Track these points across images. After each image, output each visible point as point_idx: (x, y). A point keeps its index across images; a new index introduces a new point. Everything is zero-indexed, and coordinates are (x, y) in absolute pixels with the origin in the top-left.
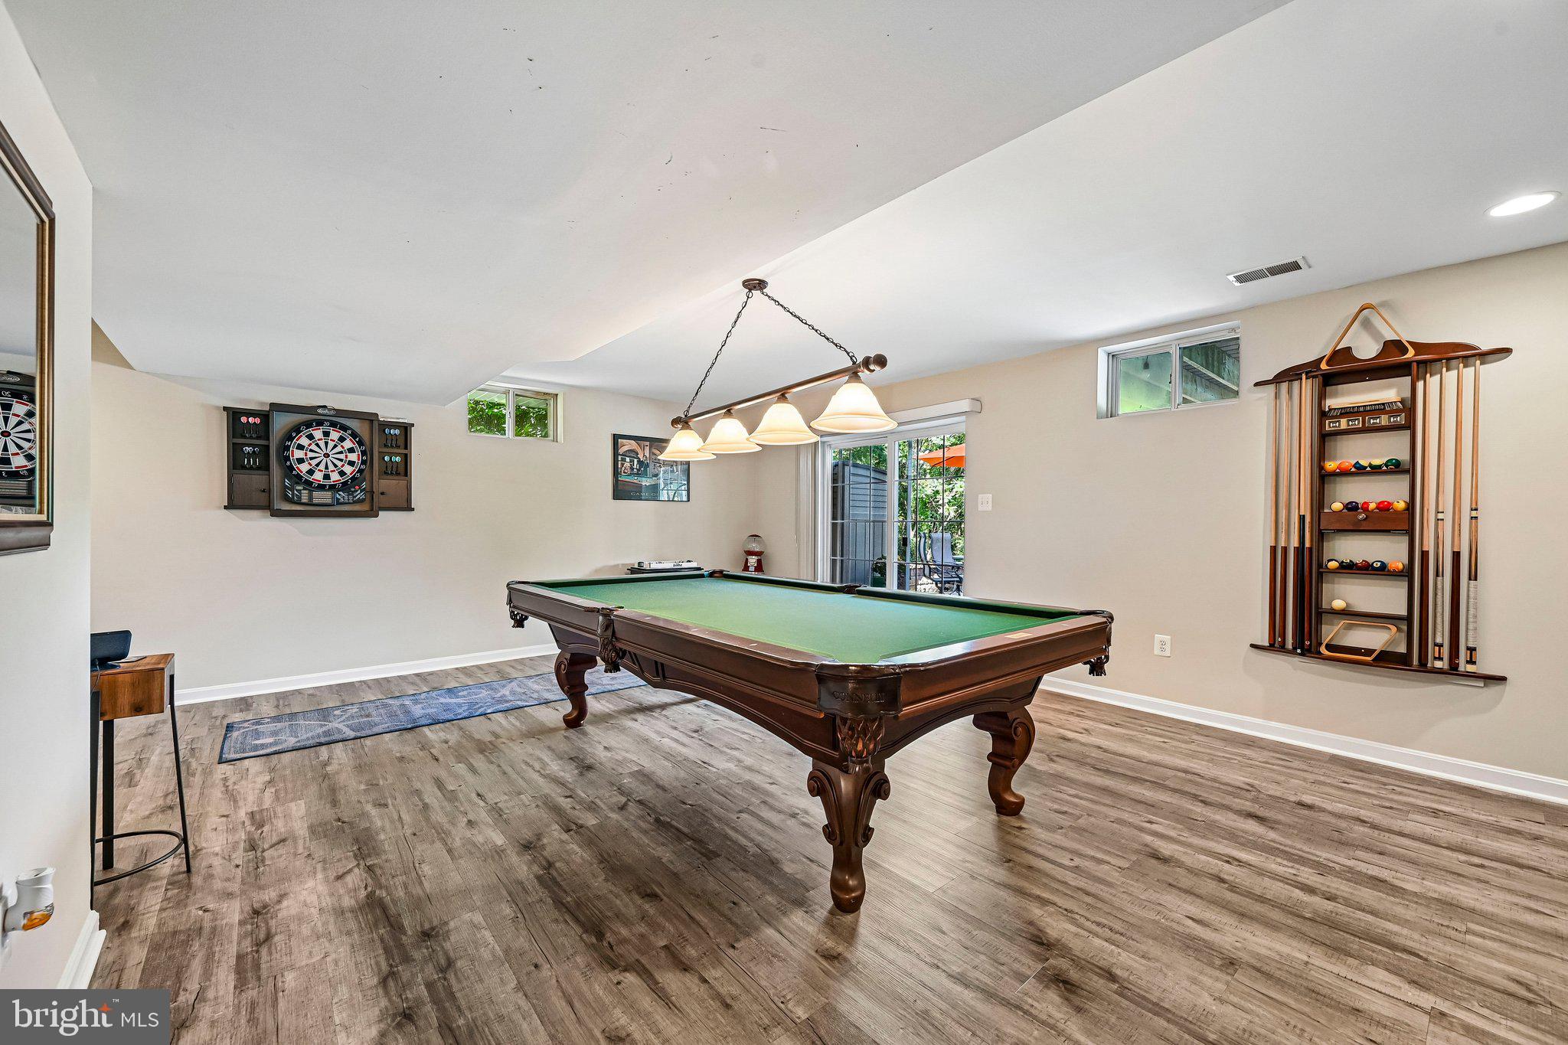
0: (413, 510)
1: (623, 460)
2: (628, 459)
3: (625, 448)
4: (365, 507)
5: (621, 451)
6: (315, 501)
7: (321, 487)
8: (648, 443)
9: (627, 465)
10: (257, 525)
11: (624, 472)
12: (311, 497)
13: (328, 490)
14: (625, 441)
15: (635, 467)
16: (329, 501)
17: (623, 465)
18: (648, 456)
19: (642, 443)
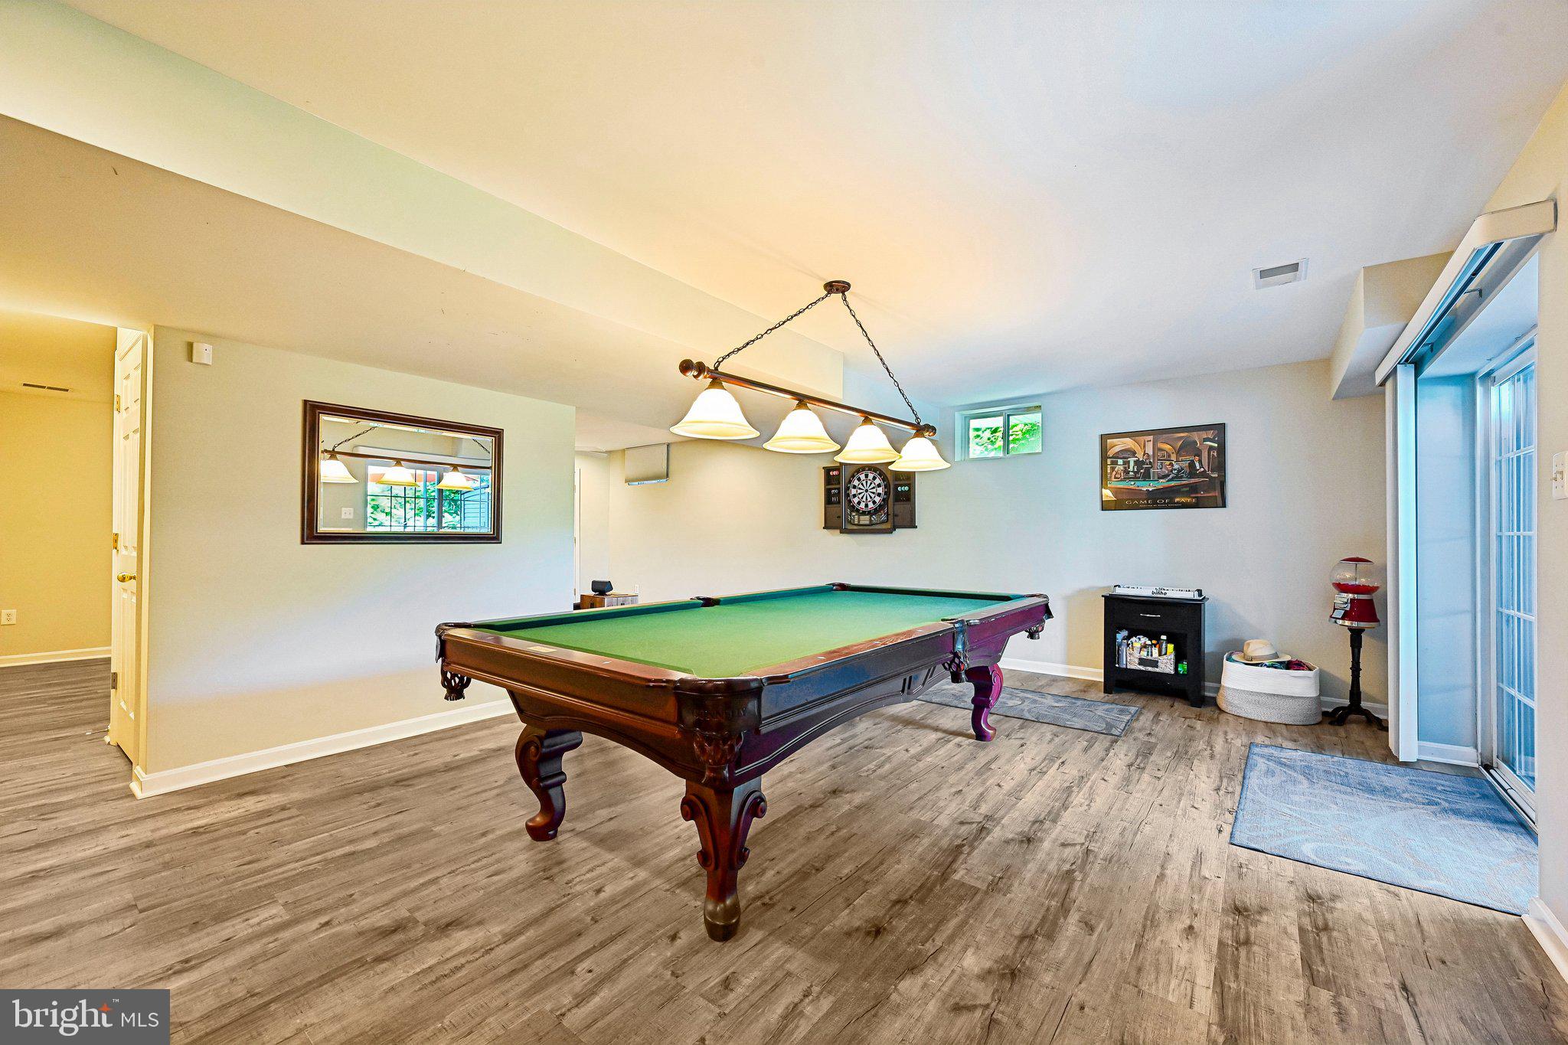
0: (916, 527)
1: (1115, 463)
2: (1120, 462)
3: (1117, 449)
4: (888, 526)
5: (1111, 453)
6: (861, 523)
7: (864, 513)
8: (1151, 438)
9: (1120, 468)
10: (835, 538)
11: (1115, 478)
12: (859, 520)
13: (867, 515)
14: (1115, 441)
15: (1131, 469)
16: (868, 522)
17: (1113, 469)
18: (1151, 453)
19: (1142, 439)
